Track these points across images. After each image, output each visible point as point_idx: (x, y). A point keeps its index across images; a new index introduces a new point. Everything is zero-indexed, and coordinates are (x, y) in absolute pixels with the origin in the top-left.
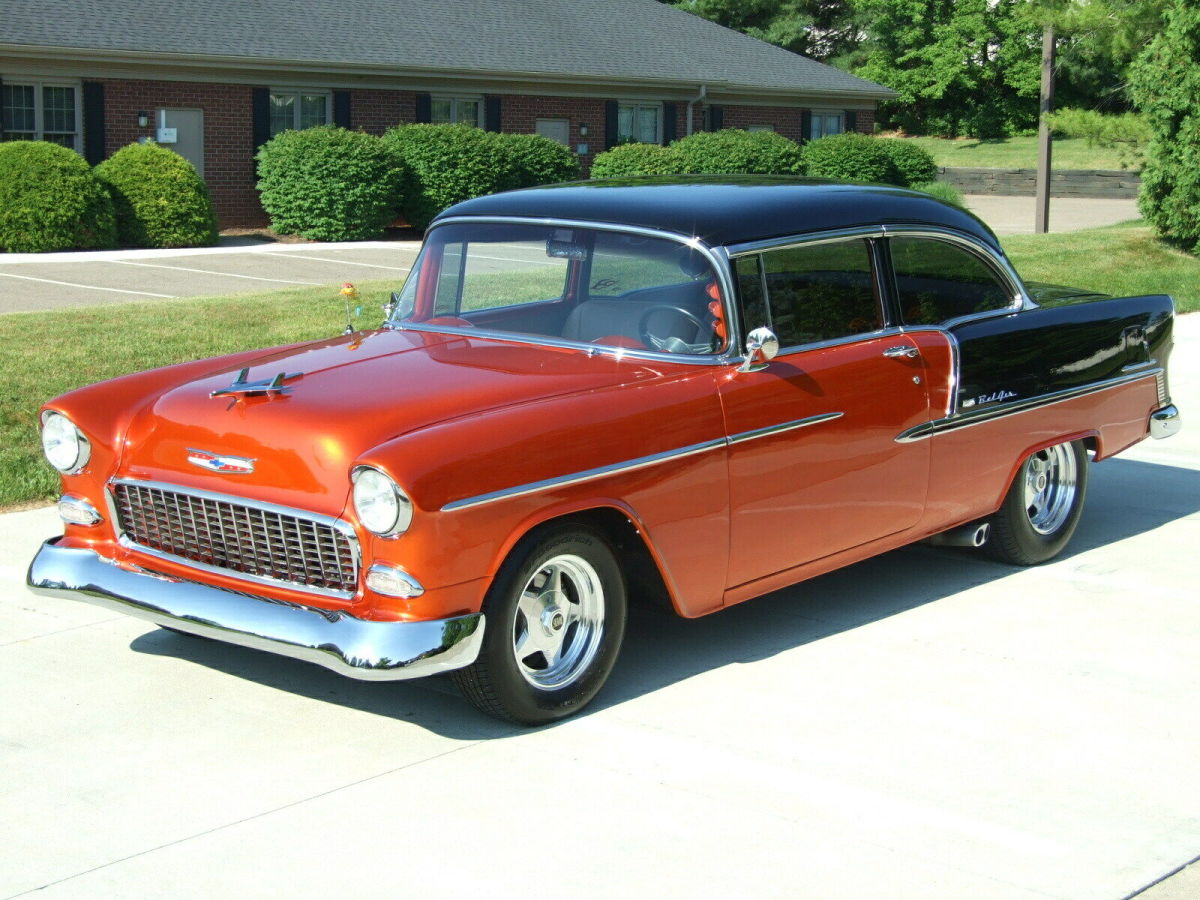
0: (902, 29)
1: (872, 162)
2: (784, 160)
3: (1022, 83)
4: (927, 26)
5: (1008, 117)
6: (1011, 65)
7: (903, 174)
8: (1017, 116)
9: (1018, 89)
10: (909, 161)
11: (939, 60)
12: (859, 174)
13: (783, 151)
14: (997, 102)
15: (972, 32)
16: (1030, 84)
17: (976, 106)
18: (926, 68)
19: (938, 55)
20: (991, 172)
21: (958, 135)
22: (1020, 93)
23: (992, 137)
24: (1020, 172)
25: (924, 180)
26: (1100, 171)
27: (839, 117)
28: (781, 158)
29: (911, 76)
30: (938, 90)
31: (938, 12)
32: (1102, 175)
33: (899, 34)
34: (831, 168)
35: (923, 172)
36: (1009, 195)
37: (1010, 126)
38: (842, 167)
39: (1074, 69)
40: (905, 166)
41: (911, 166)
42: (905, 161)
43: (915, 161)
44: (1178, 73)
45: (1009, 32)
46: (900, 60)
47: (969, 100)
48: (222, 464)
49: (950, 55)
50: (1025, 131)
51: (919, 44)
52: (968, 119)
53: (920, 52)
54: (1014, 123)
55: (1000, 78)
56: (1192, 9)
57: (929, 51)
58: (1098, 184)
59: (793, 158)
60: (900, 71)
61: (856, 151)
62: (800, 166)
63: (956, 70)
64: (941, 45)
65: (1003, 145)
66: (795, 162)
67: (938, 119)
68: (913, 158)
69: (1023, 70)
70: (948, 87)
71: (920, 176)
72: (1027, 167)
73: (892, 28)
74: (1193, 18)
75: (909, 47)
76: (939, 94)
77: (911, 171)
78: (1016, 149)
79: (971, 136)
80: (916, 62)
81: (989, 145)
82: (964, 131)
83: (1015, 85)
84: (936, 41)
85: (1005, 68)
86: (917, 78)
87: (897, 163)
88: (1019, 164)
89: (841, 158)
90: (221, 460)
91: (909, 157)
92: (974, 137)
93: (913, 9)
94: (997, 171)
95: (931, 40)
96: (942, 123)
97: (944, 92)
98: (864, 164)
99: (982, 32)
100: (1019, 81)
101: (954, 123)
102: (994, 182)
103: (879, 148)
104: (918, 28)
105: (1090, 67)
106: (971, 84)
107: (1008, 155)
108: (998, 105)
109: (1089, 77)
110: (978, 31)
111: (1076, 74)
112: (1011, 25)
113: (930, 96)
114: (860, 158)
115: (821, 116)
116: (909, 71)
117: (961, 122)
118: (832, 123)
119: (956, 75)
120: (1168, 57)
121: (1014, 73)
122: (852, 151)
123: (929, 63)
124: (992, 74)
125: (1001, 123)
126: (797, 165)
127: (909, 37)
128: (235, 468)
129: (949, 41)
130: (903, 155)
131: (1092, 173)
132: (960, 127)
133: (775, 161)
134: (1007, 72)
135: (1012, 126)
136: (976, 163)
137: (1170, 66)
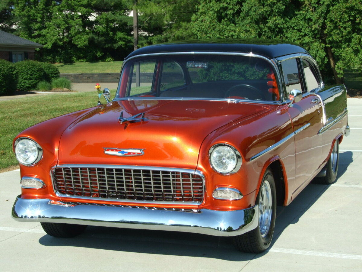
0: (33, 24)
1: (38, 71)
2: (10, 70)
3: (79, 43)
4: (42, 22)
5: (73, 55)
6: (74, 36)
7: (48, 75)
8: (77, 55)
9: (77, 45)
10: (50, 70)
11: (48, 35)
12: (34, 75)
13: (10, 66)
14: (69, 50)
15: (60, 24)
16: (82, 43)
17: (61, 51)
18: (43, 38)
19: (48, 33)
20: (71, 75)
21: (56, 62)
22: (79, 46)
23: (69, 62)
24: (82, 74)
25: (56, 77)
26: (111, 73)
27: (22, 55)
28: (9, 69)
29: (37, 41)
30: (49, 46)
31: (46, 17)
32: (111, 75)
33: (32, 25)
34: (23, 73)
35: (55, 74)
36: (78, 83)
37: (74, 58)
38: (27, 73)
39: (96, 38)
40: (49, 72)
41: (51, 72)
42: (49, 70)
43: (52, 70)
44: (213, 26)
45: (73, 24)
46: (33, 35)
47: (59, 49)
48: (125, 152)
49: (52, 33)
50: (80, 60)
51: (40, 29)
52: (59, 56)
53: (41, 32)
54: (76, 57)
55: (71, 41)
56: (218, 3)
57: (44, 32)
58: (110, 78)
59: (13, 69)
60: (33, 39)
61: (32, 67)
62: (16, 72)
63: (55, 38)
64: (48, 29)
65: (73, 65)
66: (14, 70)
67: (48, 57)
68: (51, 69)
69: (79, 38)
70: (53, 44)
71: (54, 76)
72: (83, 73)
73: (29, 23)
74: (219, 6)
75: (36, 30)
76: (50, 47)
77: (51, 74)
78: (79, 66)
79: (60, 62)
80: (39, 36)
81: (68, 65)
82: (57, 61)
83: (76, 43)
84: (46, 28)
85: (73, 38)
86: (40, 41)
87: (46, 71)
88: (81, 72)
89: (26, 69)
90: (125, 151)
91: (50, 69)
92: (62, 63)
93: (37, 16)
94: (73, 74)
95: (45, 28)
96: (50, 58)
97: (51, 46)
98: (35, 71)
99: (63, 24)
100: (77, 42)
101: (54, 58)
102: (72, 78)
103: (40, 65)
104: (39, 23)
105: (101, 37)
106: (61, 43)
107: (76, 69)
108: (70, 51)
109: (101, 41)
110: (62, 24)
111: (97, 39)
112: (73, 22)
113: (46, 48)
114: (34, 69)
115: (15, 54)
116: (36, 39)
117: (56, 57)
118: (20, 57)
119: (56, 40)
120: (209, 20)
121: (76, 39)
122: (30, 67)
123: (44, 36)
124: (67, 40)
125: (71, 58)
126: (15, 71)
127: (36, 26)
128: (134, 153)
129: (51, 28)
130: (48, 68)
131: (107, 74)
132: (56, 59)
133: (7, 70)
134: (73, 39)
135: (75, 59)
136: (64, 72)
137: (210, 23)
